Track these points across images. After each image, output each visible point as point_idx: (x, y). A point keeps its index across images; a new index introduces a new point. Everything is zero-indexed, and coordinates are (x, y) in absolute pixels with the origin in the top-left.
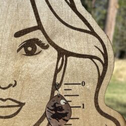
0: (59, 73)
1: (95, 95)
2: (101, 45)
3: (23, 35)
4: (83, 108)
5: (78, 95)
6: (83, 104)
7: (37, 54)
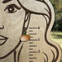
0: (26, 22)
1: (45, 34)
2: (48, 8)
3: (7, 2)
4: (39, 40)
5: (36, 34)
6: (39, 39)
7: (14, 12)
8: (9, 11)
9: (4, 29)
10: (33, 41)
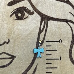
8: (17, 18)
9: (10, 43)
10: (52, 60)
